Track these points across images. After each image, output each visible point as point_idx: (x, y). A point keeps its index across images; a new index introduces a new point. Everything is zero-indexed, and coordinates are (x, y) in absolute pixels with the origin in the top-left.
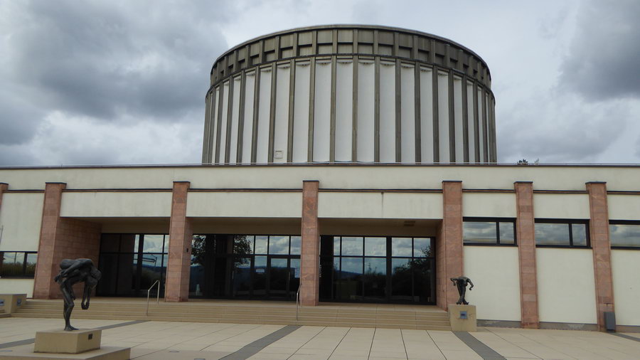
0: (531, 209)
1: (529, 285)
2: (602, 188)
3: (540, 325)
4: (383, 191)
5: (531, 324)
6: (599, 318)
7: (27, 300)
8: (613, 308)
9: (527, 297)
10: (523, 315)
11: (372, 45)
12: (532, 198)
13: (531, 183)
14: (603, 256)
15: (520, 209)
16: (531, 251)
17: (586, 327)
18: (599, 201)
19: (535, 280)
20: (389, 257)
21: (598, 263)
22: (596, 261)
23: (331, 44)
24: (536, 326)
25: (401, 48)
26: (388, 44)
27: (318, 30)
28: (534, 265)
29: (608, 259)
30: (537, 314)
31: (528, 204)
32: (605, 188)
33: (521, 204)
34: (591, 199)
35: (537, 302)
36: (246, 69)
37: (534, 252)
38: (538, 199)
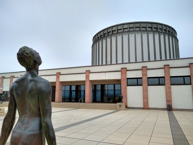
0: (146, 75)
1: (145, 97)
2: (168, 66)
3: (149, 109)
4: (105, 72)
5: (146, 108)
6: (167, 106)
8: (171, 103)
9: (145, 101)
10: (144, 106)
11: (133, 28)
12: (146, 71)
13: (146, 67)
14: (168, 88)
15: (143, 75)
16: (146, 87)
17: (163, 109)
18: (167, 71)
19: (147, 95)
20: (114, 90)
21: (167, 90)
22: (166, 89)
23: (121, 29)
24: (147, 109)
25: (142, 27)
26: (138, 27)
27: (117, 25)
28: (147, 91)
29: (170, 88)
30: (148, 105)
31: (145, 73)
32: (169, 66)
33: (143, 73)
34: (165, 70)
35: (148, 102)
37: (147, 87)
38: (148, 71)
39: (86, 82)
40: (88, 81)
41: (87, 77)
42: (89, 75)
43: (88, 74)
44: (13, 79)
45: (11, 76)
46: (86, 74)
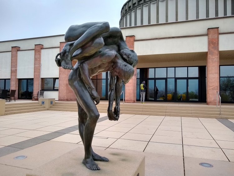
7: (56, 102)
36: (137, 6)
39: (209, 56)
40: (216, 52)
41: (213, 43)
42: (218, 38)
43: (216, 37)
44: (17, 53)
45: (12, 47)
46: (210, 36)
